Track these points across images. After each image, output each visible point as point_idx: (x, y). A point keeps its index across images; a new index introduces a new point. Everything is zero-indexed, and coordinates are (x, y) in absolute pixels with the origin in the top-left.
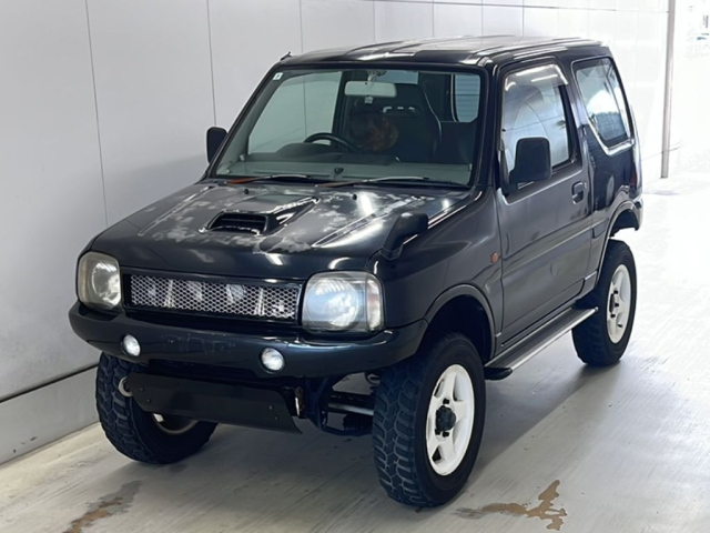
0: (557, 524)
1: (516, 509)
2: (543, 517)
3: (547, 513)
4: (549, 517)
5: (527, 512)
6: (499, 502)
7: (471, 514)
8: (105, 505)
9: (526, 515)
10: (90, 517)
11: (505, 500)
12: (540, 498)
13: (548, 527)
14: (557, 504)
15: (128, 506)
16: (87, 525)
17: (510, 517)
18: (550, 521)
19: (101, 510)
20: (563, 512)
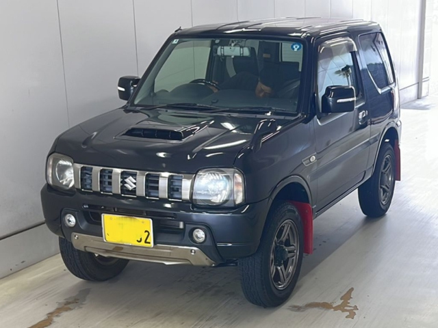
0: (352, 315)
1: (326, 306)
2: (344, 311)
3: (346, 308)
4: (347, 311)
5: (333, 308)
6: (316, 301)
7: (298, 309)
8: (68, 303)
9: (332, 310)
10: (58, 311)
11: (319, 300)
12: (341, 299)
13: (346, 317)
14: (352, 303)
15: (82, 304)
16: (57, 316)
17: (322, 311)
18: (348, 313)
19: (66, 306)
20: (356, 308)
